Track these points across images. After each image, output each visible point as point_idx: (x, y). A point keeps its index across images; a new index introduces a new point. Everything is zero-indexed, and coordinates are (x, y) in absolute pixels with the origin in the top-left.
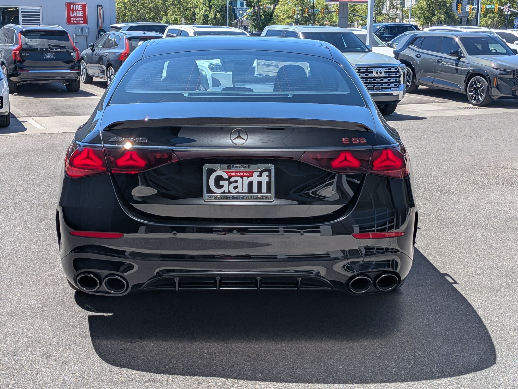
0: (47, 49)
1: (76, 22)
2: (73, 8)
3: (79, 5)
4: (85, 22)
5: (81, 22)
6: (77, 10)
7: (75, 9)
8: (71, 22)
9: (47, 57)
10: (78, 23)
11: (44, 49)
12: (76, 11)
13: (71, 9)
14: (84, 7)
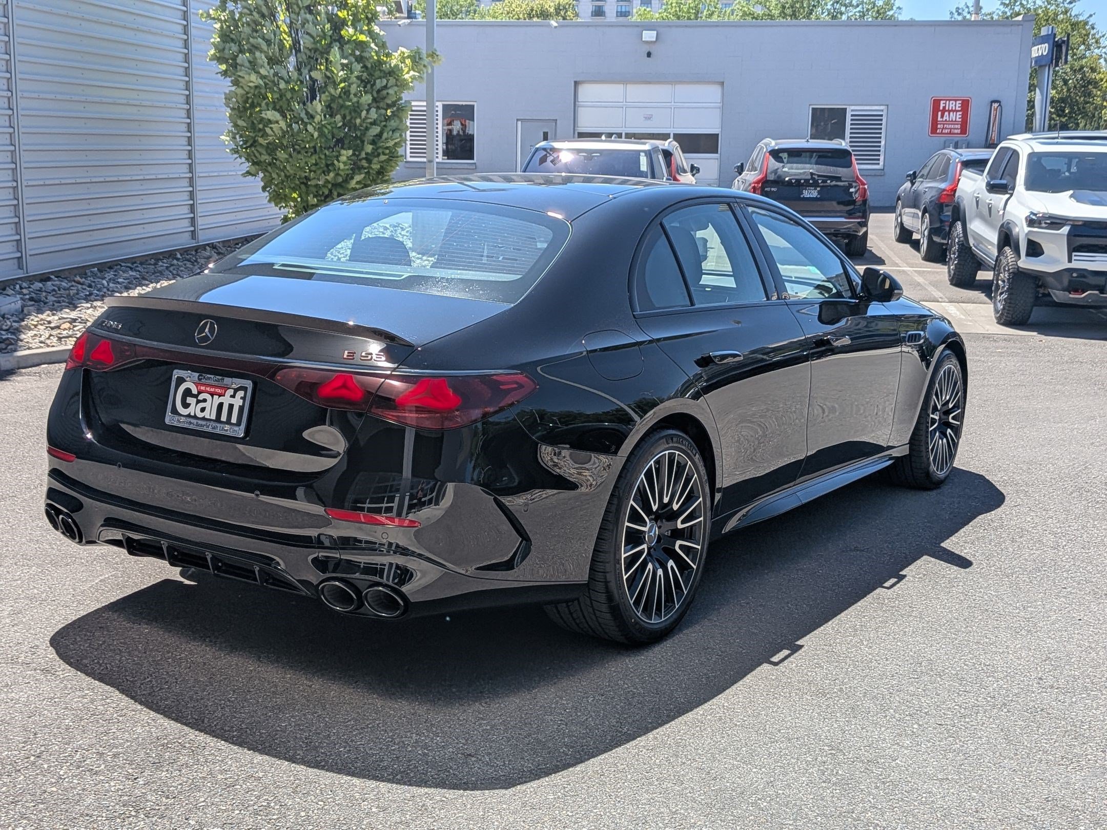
0: (807, 181)
1: (946, 131)
2: (944, 107)
3: (956, 101)
4: (964, 130)
5: (956, 131)
6: (952, 111)
7: (947, 108)
8: (938, 131)
9: (806, 194)
10: (950, 133)
11: (802, 181)
12: (949, 111)
13: (941, 108)
14: (965, 104)
